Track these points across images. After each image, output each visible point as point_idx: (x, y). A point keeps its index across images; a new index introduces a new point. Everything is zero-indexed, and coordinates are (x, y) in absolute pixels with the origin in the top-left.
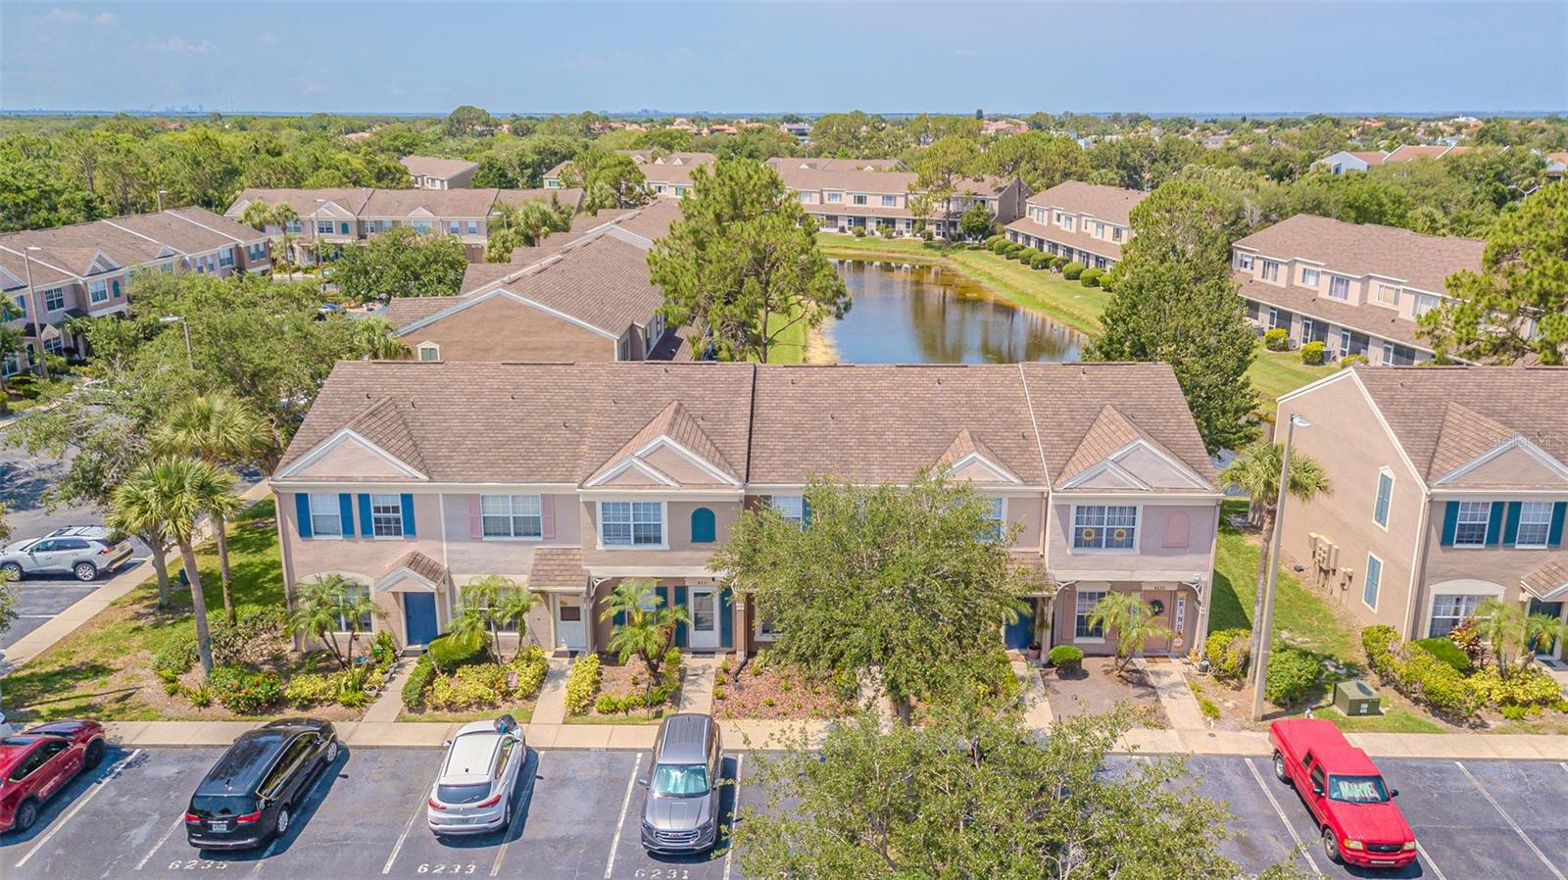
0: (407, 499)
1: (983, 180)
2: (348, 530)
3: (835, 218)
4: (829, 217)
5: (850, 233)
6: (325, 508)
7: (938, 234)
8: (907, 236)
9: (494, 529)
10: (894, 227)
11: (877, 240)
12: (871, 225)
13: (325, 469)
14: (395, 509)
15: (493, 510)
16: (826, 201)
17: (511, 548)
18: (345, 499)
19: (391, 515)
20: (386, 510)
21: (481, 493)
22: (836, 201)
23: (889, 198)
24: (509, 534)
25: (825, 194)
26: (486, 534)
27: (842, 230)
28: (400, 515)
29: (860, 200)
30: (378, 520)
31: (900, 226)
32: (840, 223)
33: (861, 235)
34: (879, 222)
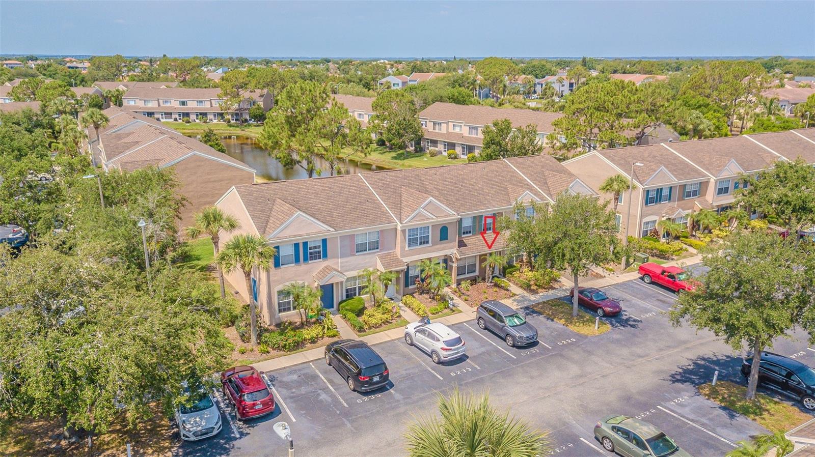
0: (324, 241)
1: (255, 92)
2: (297, 260)
3: (171, 114)
4: (166, 114)
5: (180, 121)
6: (287, 251)
7: (233, 120)
8: (215, 121)
9: (361, 249)
10: (207, 117)
11: (198, 124)
12: (193, 117)
13: (287, 233)
14: (319, 247)
15: (359, 240)
16: (161, 104)
17: (367, 256)
18: (297, 246)
19: (317, 250)
20: (315, 247)
21: (356, 233)
22: (168, 105)
23: (201, 102)
24: (366, 250)
25: (161, 101)
26: (357, 252)
27: (176, 120)
28: (321, 249)
29: (183, 103)
30: (311, 253)
31: (210, 117)
32: (174, 116)
33: (188, 122)
34: (197, 115)
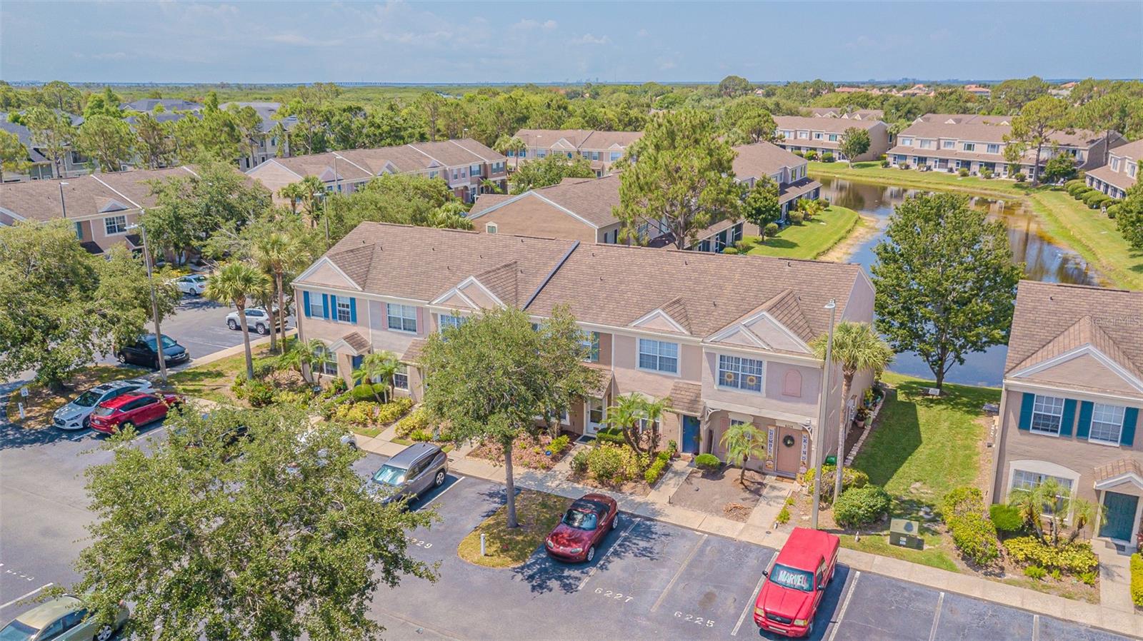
0: (353, 300)
1: (1074, 133)
2: (326, 316)
3: (946, 161)
4: (941, 160)
5: (957, 173)
6: (317, 301)
7: (1031, 177)
8: (1004, 177)
9: (393, 324)
10: (994, 170)
11: (977, 180)
12: (975, 168)
13: (316, 279)
14: (347, 306)
15: (395, 313)
16: (942, 148)
17: (403, 337)
18: (325, 296)
19: (345, 309)
20: (343, 306)
21: (387, 302)
22: (950, 148)
23: (993, 146)
24: (400, 328)
25: (942, 142)
26: (390, 327)
27: (951, 170)
28: (349, 310)
29: (970, 147)
30: (340, 311)
31: (999, 169)
32: (950, 165)
33: (964, 175)
34: (981, 165)
